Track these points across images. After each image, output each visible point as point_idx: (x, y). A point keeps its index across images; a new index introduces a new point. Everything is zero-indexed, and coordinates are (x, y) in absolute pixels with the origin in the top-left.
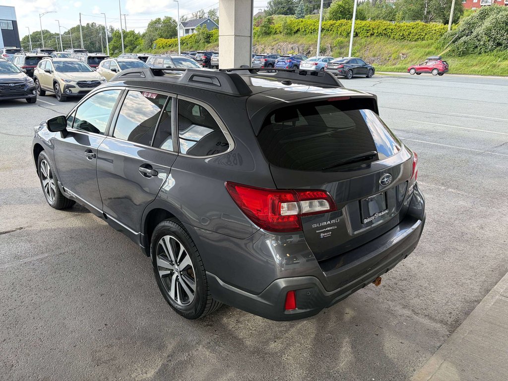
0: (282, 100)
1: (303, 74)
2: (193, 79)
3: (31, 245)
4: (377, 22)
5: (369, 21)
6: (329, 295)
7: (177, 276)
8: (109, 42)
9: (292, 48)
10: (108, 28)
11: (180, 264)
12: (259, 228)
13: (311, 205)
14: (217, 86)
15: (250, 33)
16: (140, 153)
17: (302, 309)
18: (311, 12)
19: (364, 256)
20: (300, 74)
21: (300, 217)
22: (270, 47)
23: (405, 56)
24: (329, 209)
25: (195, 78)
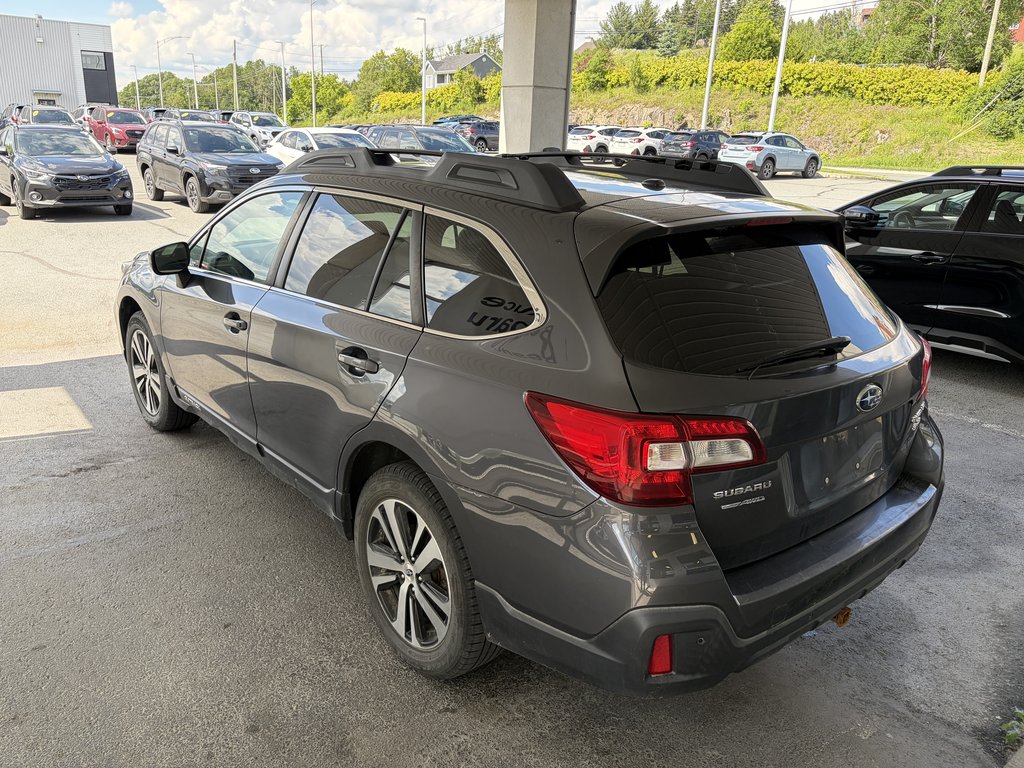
0: (653, 222)
1: (682, 168)
2: (458, 174)
3: (94, 508)
4: (830, 64)
5: (812, 62)
6: (743, 646)
7: (411, 586)
8: (287, 99)
9: (650, 115)
10: (288, 71)
11: (416, 558)
12: (597, 496)
13: (711, 450)
14: (512, 188)
15: (565, 83)
16: (327, 321)
17: (685, 674)
18: (690, 45)
19: (819, 561)
20: (676, 167)
21: (688, 474)
22: (606, 112)
23: (886, 136)
24: (750, 457)
25: (462, 172)
